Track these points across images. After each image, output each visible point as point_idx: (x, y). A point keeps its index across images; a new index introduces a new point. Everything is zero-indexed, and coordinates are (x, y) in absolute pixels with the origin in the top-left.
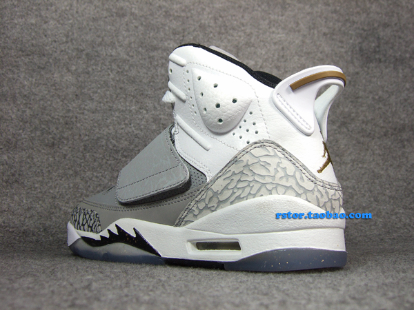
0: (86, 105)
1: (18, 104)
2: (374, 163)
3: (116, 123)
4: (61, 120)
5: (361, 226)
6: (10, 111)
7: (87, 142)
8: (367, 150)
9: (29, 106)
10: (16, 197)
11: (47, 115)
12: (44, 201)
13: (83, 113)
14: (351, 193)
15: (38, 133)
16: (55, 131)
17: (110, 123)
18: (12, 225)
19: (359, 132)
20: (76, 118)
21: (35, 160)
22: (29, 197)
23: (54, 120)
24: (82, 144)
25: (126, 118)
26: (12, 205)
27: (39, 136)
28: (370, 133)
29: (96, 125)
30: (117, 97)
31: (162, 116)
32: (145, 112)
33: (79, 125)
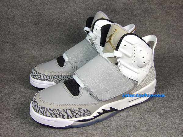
0: (45, 7)
1: (19, 10)
2: (172, 20)
3: (59, 13)
4: (37, 14)
5: (158, 49)
6: (17, 13)
7: (49, 22)
8: (170, 15)
9: (23, 10)
10: (28, 44)
11: (31, 12)
12: (38, 44)
13: (45, 10)
14: (158, 34)
15: (30, 20)
16: (36, 19)
17: (56, 13)
18: (29, 54)
19: (167, 8)
20: (43, 13)
21: (31, 30)
22: (33, 44)
23: (34, 15)
24: (47, 23)
25: (62, 11)
26: (27, 47)
27: (30, 21)
28: (173, 8)
29: (51, 15)
30: (57, 2)
31: (77, 9)
32: (70, 7)
33: (44, 15)
